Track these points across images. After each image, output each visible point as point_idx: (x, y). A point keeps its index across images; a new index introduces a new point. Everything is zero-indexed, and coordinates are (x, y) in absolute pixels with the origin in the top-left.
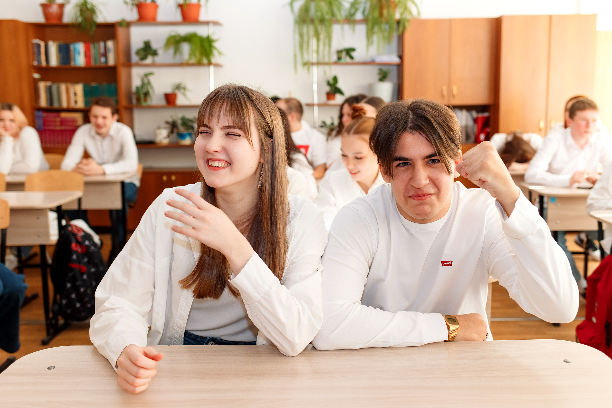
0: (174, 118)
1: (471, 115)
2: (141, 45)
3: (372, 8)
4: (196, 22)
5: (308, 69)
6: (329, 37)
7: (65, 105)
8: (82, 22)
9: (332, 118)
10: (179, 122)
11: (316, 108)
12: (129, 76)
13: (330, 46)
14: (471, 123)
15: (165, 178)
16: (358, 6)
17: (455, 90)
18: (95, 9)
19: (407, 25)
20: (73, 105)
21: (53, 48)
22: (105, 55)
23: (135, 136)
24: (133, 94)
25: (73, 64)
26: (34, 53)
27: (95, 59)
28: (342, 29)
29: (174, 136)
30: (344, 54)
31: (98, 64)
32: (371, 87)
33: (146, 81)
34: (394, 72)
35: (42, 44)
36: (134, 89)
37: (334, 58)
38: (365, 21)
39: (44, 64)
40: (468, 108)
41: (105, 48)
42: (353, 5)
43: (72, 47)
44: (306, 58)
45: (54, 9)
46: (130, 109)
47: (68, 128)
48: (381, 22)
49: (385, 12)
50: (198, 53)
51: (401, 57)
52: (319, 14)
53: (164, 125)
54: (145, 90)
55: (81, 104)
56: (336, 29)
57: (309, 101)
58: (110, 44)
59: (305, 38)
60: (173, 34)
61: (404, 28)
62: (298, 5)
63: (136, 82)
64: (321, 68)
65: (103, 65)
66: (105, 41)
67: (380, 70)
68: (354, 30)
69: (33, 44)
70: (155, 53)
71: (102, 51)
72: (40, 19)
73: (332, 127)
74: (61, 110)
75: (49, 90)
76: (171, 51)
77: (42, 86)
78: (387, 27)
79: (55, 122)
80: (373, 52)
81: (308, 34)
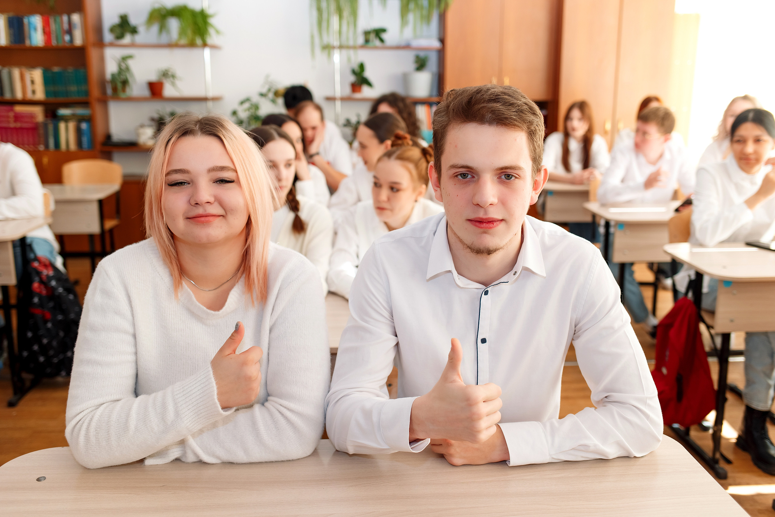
0: (161, 113)
2: (116, 20)
5: (329, 55)
6: (354, 13)
7: (19, 95)
10: (167, 118)
11: (338, 104)
12: (102, 60)
13: (355, 25)
17: (507, 81)
19: (450, 1)
20: (29, 96)
21: (1, 22)
22: (70, 32)
24: (108, 82)
25: (27, 43)
27: (57, 38)
28: (371, 6)
30: (372, 36)
31: (61, 44)
32: (405, 79)
33: (123, 66)
34: (433, 60)
36: (108, 76)
37: (361, 40)
41: (70, 23)
43: (26, 21)
44: (326, 40)
46: (104, 101)
47: (25, 125)
50: (189, 32)
51: (442, 40)
53: (148, 122)
54: (123, 77)
55: (40, 95)
56: (363, 3)
57: (330, 94)
58: (76, 18)
59: (325, 15)
60: (157, 6)
61: (447, 5)
63: (111, 68)
64: (344, 52)
65: (67, 45)
66: (69, 13)
67: (417, 57)
68: (385, 5)
70: (134, 31)
71: (66, 26)
74: (15, 102)
76: (155, 28)
78: (425, 3)
79: (8, 117)
80: (408, 33)
81: (328, 10)
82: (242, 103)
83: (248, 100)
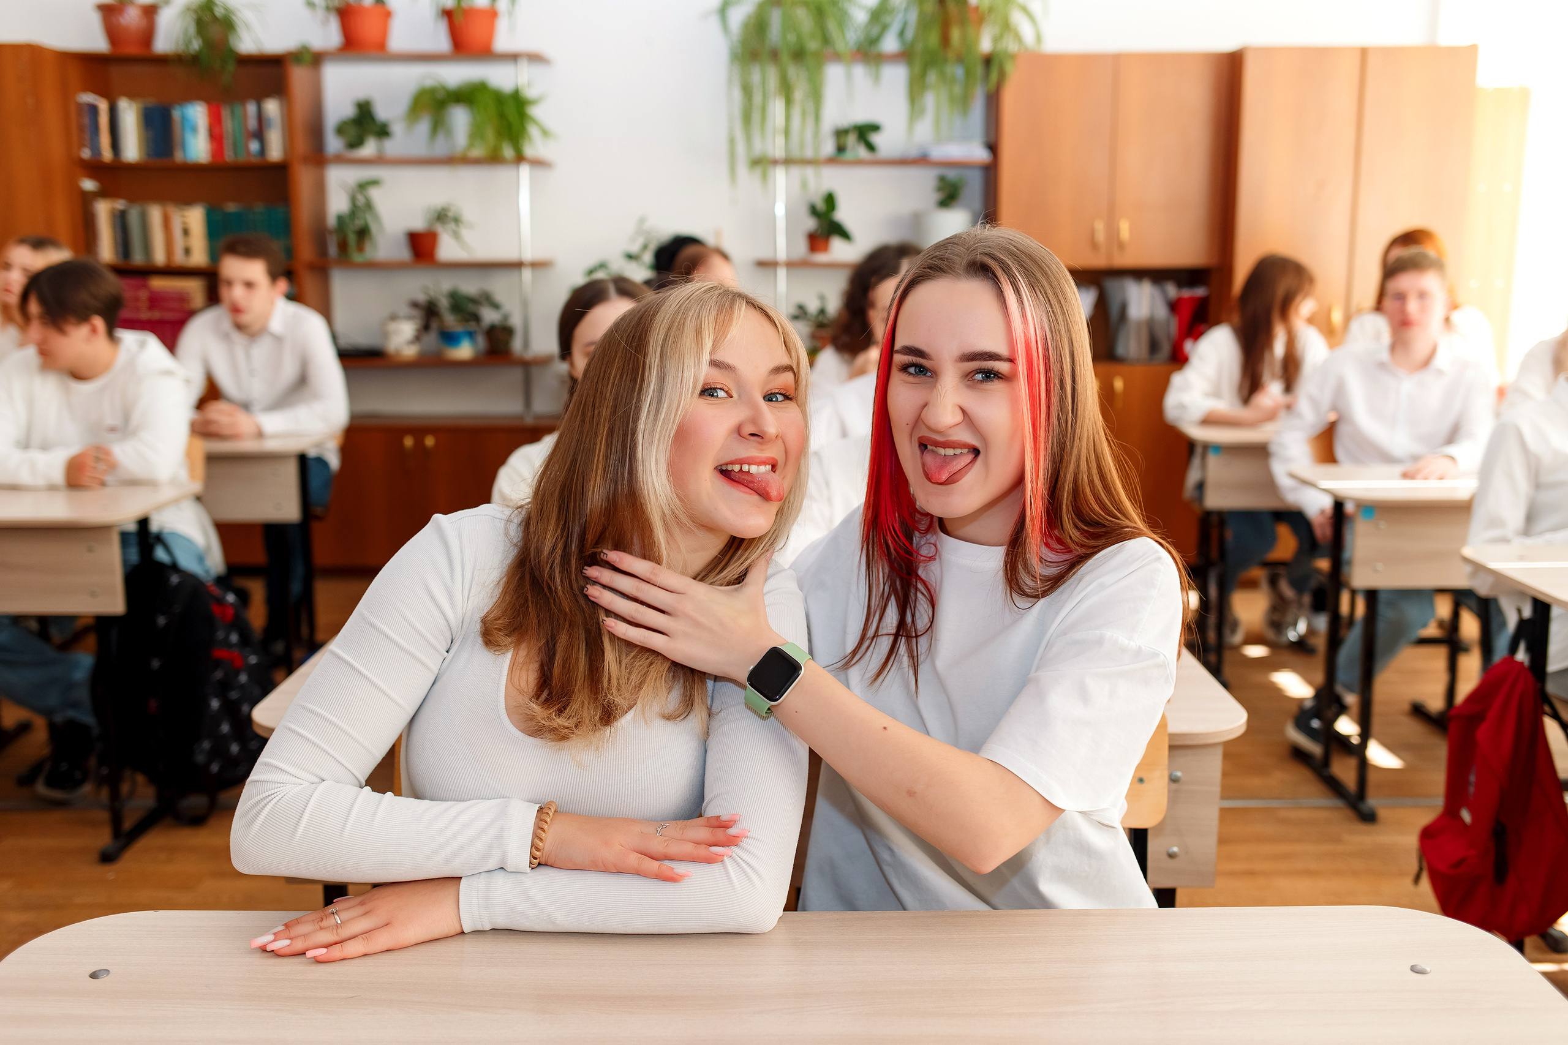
0: (432, 293)
1: (1164, 293)
2: (349, 111)
3: (924, 24)
4: (485, 53)
5: (764, 177)
6: (816, 95)
7: (159, 257)
8: (201, 50)
9: (822, 298)
10: (444, 303)
11: (782, 273)
12: (320, 189)
13: (817, 117)
14: (1162, 312)
15: (409, 442)
16: (887, 19)
17: (1125, 229)
18: (234, 18)
19: (1009, 68)
20: (179, 259)
21: (130, 116)
22: (260, 134)
23: (334, 337)
24: (331, 232)
25: (179, 157)
26: (81, 129)
27: (235, 145)
28: (849, 77)
29: (432, 339)
30: (851, 140)
31: (242, 158)
32: (917, 220)
33: (361, 200)
34: (974, 185)
35: (103, 106)
36: (331, 221)
37: (828, 147)
38: (905, 56)
39: (107, 155)
40: (1157, 276)
41: (261, 117)
42: (878, 15)
43: (176, 114)
44: (758, 148)
45: (131, 17)
46: (322, 269)
47: (169, 316)
48: (945, 60)
49: (955, 34)
50: (490, 134)
51: (993, 147)
52: (791, 38)
53: (405, 310)
54: (359, 223)
55: (199, 257)
56: (834, 74)
57: (765, 254)
58: (272, 107)
59: (757, 99)
60: (429, 83)
61: (1002, 75)
62: (739, 15)
63: (337, 204)
64: (796, 171)
65: (254, 160)
66: (259, 100)
67: (942, 179)
68: (877, 79)
69: (80, 107)
70: (383, 132)
71: (252, 123)
72: (96, 41)
73: (821, 318)
74: (150, 271)
75: (121, 221)
76: (424, 126)
77: (103, 209)
78: (959, 71)
79: (137, 299)
80: (924, 134)
81: (764, 87)
82: (591, 272)
83: (602, 266)
